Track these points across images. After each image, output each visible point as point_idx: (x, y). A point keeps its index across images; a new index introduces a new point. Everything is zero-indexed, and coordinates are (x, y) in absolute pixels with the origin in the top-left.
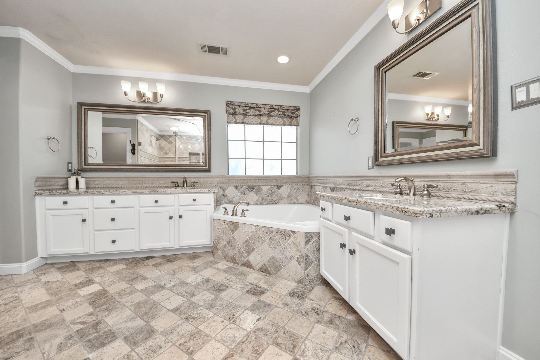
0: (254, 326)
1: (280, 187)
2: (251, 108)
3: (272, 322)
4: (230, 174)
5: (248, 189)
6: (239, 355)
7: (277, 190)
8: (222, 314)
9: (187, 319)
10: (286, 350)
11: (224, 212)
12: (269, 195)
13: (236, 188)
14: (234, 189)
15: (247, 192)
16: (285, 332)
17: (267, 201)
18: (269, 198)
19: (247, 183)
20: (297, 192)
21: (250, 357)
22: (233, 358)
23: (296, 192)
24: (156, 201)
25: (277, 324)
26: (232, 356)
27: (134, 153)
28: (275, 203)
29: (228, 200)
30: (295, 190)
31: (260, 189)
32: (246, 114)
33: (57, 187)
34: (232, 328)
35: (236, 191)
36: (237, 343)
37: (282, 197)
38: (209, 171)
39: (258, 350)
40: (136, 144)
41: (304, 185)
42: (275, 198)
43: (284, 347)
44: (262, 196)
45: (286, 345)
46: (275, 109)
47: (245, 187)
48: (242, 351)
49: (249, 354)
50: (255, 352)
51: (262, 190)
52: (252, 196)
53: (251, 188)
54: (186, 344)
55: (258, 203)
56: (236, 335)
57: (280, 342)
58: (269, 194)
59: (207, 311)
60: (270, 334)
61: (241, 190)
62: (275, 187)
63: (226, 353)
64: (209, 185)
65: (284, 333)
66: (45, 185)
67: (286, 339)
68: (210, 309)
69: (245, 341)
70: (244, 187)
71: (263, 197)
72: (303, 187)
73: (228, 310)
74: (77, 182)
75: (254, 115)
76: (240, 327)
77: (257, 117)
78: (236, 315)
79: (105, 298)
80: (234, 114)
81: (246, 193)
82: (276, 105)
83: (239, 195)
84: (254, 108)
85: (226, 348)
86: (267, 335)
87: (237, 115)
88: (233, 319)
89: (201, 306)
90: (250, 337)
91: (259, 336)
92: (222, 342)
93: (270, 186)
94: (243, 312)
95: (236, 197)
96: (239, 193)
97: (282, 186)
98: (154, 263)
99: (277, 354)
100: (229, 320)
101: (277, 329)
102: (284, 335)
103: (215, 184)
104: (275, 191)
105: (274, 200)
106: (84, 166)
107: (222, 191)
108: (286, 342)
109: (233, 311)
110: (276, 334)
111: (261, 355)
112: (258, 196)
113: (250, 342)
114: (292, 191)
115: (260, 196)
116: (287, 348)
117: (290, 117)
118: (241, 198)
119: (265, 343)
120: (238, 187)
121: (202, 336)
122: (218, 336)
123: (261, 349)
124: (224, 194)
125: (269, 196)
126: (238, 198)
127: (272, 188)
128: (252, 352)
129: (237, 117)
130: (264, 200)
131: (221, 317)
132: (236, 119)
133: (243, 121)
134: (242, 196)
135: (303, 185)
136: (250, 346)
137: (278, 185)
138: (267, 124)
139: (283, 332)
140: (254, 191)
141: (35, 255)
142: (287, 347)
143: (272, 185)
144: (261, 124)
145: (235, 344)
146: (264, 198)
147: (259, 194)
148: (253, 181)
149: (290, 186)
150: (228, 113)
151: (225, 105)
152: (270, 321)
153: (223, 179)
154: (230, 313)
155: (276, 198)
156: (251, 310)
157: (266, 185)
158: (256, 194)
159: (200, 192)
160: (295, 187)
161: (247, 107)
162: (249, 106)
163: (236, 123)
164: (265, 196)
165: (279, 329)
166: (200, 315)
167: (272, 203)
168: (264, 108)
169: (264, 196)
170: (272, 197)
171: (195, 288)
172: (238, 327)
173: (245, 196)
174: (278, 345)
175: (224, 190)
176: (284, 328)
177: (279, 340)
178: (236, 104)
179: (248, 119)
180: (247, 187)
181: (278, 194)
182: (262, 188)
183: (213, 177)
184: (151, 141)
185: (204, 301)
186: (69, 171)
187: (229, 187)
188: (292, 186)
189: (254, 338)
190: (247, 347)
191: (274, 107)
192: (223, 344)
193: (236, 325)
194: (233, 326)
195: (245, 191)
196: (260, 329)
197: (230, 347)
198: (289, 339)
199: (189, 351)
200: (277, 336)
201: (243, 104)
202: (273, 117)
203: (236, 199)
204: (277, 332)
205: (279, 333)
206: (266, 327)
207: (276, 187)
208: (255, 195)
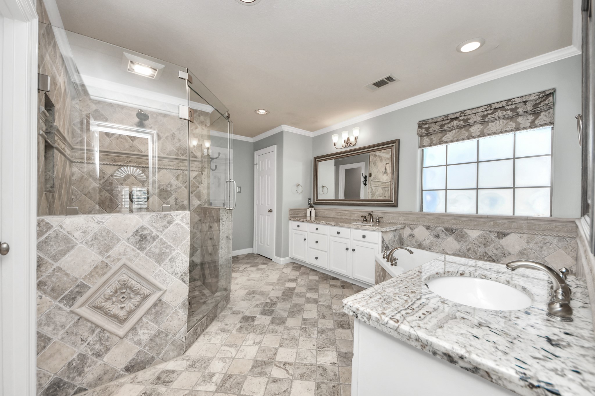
0: (325, 364)
1: (502, 235)
2: (452, 120)
3: (339, 373)
4: (425, 210)
5: (445, 231)
6: (293, 368)
7: (497, 240)
8: (320, 341)
9: (303, 329)
10: (317, 394)
11: (384, 256)
12: (479, 245)
13: (428, 228)
14: (425, 230)
15: (442, 235)
16: (335, 386)
17: (476, 254)
18: (480, 250)
19: (443, 223)
20: (545, 248)
21: (296, 375)
22: (289, 366)
23: (542, 247)
24: (338, 233)
25: (339, 377)
26: (290, 365)
27: (365, 184)
28: (491, 259)
29: (416, 242)
30: (540, 245)
31: (464, 233)
32: (445, 130)
33: (301, 215)
34: (312, 353)
35: (427, 233)
36: (302, 362)
37: (506, 252)
38: (396, 205)
39: (305, 377)
40: (368, 176)
41: (564, 237)
42: (491, 250)
43: (319, 391)
44: (468, 245)
45: (322, 392)
46: (495, 109)
47: (440, 228)
48: (298, 368)
49: (298, 373)
50: (302, 376)
51: (468, 236)
52: (451, 242)
53: (450, 231)
54: (285, 340)
55: (461, 254)
56: (308, 358)
57: (321, 387)
58: (481, 243)
59: (316, 332)
60: (324, 377)
61: (434, 232)
62: (492, 234)
63: (291, 361)
64: (396, 221)
65: (333, 387)
66: (295, 214)
67: (328, 390)
68: (319, 333)
69: (306, 365)
70: (438, 229)
71: (469, 247)
72: (559, 241)
73: (326, 342)
74: (311, 212)
75: (458, 128)
76: (317, 356)
77: (463, 129)
78: (325, 348)
79: (291, 292)
80: (428, 134)
81: (441, 237)
82: (498, 103)
83: (431, 238)
84: (457, 118)
85: (295, 359)
86: (323, 376)
87: (433, 134)
88: (321, 349)
89: (318, 328)
90: (313, 366)
91: (318, 371)
92: (298, 355)
93: (483, 231)
94: (332, 351)
95: (426, 240)
96: (431, 235)
97: (509, 234)
98: (333, 284)
99: (309, 389)
100: (318, 348)
101: (333, 380)
102: (332, 387)
103: (402, 221)
104: (492, 241)
105: (490, 254)
106: (316, 201)
107: (410, 230)
108: (326, 391)
109: (328, 345)
110: (328, 382)
111: (301, 380)
112: (461, 244)
113: (308, 369)
114: (531, 245)
115: (465, 244)
116: (319, 394)
117: (531, 112)
118: (434, 242)
119: (314, 378)
120: (430, 228)
121: (295, 343)
122: (301, 350)
123: (306, 378)
124: (412, 234)
125: (479, 247)
126: (429, 241)
127: (485, 235)
128: (301, 374)
129: (433, 137)
130: (470, 252)
131: (317, 342)
132: (431, 139)
133: (441, 140)
134: (435, 240)
135: (559, 236)
136: (304, 371)
137: (498, 230)
138: (482, 135)
139: (334, 385)
140: (454, 235)
141: (288, 256)
142: (321, 394)
143: (485, 231)
144: (470, 137)
145: (300, 362)
146: (472, 249)
147: (462, 240)
148: (453, 221)
149: (525, 236)
150: (421, 136)
151: (417, 126)
152: (339, 372)
153: (410, 216)
154: (324, 344)
155: (495, 252)
156: (338, 354)
157: (475, 229)
158: (457, 240)
159: (369, 229)
160: (539, 238)
161: (447, 120)
162: (449, 118)
163: (431, 144)
164: (472, 246)
165: (335, 381)
166: (310, 332)
167: (486, 258)
168: (475, 113)
169: (470, 245)
170: (487, 249)
171: (331, 314)
172: (316, 356)
173: (439, 240)
174: (318, 386)
175: (411, 229)
176: (339, 384)
177: (323, 386)
178: (430, 121)
179: (449, 136)
180: (443, 229)
181: (499, 246)
182: (468, 233)
183: (399, 213)
184: (386, 169)
185: (323, 326)
186: (309, 204)
187: (417, 226)
188: (532, 236)
189: (313, 369)
190: (303, 369)
191: (494, 106)
192: (296, 356)
193: (317, 353)
194: (315, 353)
195: (440, 234)
196: (324, 369)
197: (297, 360)
198: (330, 392)
199: (282, 344)
200: (326, 383)
201: (439, 120)
202: (493, 122)
203: (427, 243)
204: (331, 381)
205: (331, 383)
206: (329, 372)
207: (493, 236)
208: (455, 242)
